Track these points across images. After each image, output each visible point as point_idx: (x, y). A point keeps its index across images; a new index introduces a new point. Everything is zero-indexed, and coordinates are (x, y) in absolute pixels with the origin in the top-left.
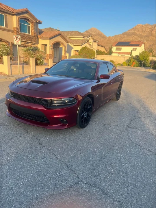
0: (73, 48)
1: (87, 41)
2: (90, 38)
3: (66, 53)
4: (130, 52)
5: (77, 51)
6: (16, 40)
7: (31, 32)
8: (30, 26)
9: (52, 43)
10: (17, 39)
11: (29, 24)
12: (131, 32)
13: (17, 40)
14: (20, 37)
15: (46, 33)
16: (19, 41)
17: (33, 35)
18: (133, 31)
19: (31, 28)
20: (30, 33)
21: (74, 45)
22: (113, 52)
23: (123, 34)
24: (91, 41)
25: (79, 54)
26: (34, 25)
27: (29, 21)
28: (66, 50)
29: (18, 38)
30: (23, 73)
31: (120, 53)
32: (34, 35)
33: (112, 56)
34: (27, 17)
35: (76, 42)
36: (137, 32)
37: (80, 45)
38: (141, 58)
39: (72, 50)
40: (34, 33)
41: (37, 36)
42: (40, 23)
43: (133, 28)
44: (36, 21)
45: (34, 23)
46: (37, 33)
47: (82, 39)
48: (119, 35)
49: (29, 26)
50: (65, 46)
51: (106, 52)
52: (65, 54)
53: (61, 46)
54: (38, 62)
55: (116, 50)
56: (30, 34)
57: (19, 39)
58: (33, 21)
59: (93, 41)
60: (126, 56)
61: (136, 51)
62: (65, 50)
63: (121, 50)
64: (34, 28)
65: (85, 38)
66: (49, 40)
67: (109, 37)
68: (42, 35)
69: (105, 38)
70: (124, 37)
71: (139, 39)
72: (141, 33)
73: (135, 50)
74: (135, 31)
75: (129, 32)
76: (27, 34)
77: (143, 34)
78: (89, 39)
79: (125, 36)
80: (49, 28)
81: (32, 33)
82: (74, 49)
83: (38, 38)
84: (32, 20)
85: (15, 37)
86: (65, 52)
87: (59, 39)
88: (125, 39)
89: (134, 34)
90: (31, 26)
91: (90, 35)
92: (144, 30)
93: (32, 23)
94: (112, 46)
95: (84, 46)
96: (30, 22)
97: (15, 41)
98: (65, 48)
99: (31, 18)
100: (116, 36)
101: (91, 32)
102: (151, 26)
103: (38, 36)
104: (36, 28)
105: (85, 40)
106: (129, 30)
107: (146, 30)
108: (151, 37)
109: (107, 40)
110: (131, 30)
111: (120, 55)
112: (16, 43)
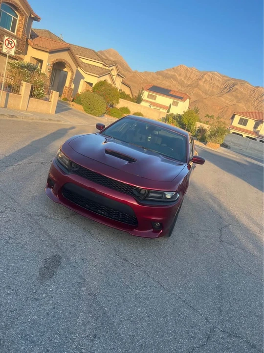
0: (83, 78)
1: (109, 73)
2: (114, 67)
3: (72, 83)
4: (168, 106)
5: (91, 84)
6: (7, 44)
7: (18, 30)
8: (18, 19)
9: (53, 60)
10: (9, 43)
11: (17, 16)
12: (169, 73)
13: (9, 46)
14: (15, 41)
15: (43, 39)
16: (12, 48)
17: (20, 37)
18: (172, 73)
19: (19, 24)
20: (14, 32)
21: (87, 73)
22: (144, 99)
23: (158, 73)
24: (114, 73)
25: (94, 91)
26: (26, 20)
27: (17, 11)
28: (74, 78)
29: (11, 43)
30: (6, 106)
31: (152, 104)
32: (22, 38)
33: (142, 106)
34: (16, 4)
35: (90, 69)
36: (178, 76)
37: (98, 76)
38: (184, 120)
39: (82, 81)
40: (23, 35)
41: (27, 40)
42: (37, 19)
43: (173, 68)
44: (31, 15)
45: (26, 16)
46: (28, 35)
47: (101, 66)
48: (150, 73)
49: (16, 20)
50: (72, 72)
51: (131, 96)
52: (70, 85)
53: (65, 70)
54: (36, 92)
55: (148, 97)
56: (15, 34)
57: (13, 45)
58: (24, 13)
59: (117, 74)
60: (162, 110)
61: (177, 106)
62: (72, 78)
63: (155, 99)
64: (24, 26)
65: (105, 66)
66: (47, 55)
67: (136, 72)
68: (36, 41)
69: (129, 72)
70: (158, 78)
71: (180, 88)
72: (183, 79)
73: (176, 104)
74: (176, 74)
75: (167, 72)
76: (10, 31)
77: (185, 82)
78: (112, 69)
79: (160, 77)
80: (45, 31)
81: (19, 33)
82: (85, 80)
83: (27, 44)
84: (23, 11)
85: (7, 39)
86: (71, 81)
87: (65, 56)
88: (159, 81)
89: (173, 77)
90: (19, 21)
91: (114, 64)
92: (188, 76)
93: (22, 15)
94: (143, 89)
95: (103, 79)
96: (19, 12)
97: (4, 47)
98: (73, 75)
99: (22, 7)
100: (146, 72)
101: (108, 56)
102: (199, 72)
103: (29, 41)
104: (28, 26)
105: (105, 69)
106: (167, 70)
107: (191, 77)
108: (196, 89)
109: (130, 75)
110: (170, 70)
111: (152, 107)
112: (6, 50)
